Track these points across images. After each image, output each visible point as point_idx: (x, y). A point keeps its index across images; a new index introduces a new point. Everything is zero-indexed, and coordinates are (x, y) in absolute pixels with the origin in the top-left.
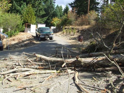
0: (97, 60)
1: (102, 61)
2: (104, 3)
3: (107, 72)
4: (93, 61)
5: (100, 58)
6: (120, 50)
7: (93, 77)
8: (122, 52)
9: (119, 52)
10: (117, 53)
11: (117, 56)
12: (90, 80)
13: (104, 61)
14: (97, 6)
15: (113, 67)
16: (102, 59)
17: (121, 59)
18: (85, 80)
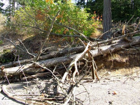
0: (24, 68)
1: (29, 69)
2: (10, 4)
3: (35, 79)
4: (19, 70)
5: (26, 67)
6: (44, 56)
7: (24, 87)
8: (45, 58)
9: (43, 58)
10: (41, 59)
11: (43, 62)
12: (21, 90)
13: (30, 68)
14: (1, 8)
15: (38, 74)
16: (28, 67)
17: (46, 64)
18: (16, 91)
